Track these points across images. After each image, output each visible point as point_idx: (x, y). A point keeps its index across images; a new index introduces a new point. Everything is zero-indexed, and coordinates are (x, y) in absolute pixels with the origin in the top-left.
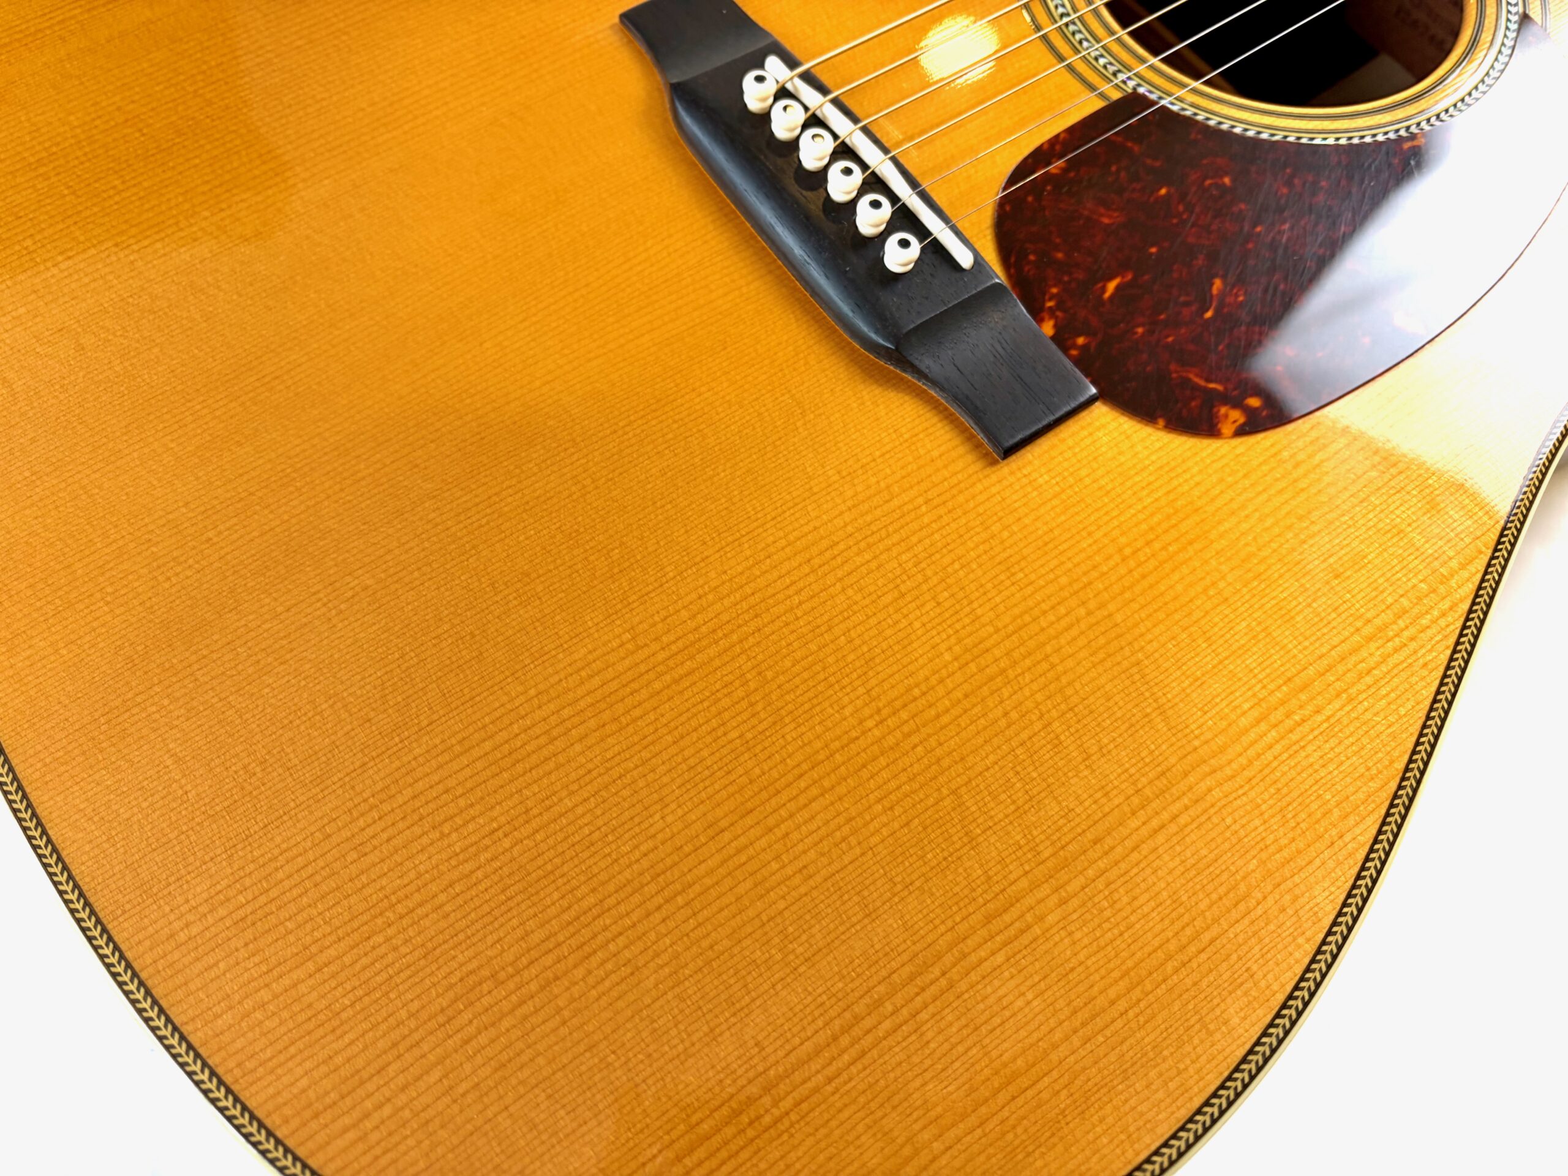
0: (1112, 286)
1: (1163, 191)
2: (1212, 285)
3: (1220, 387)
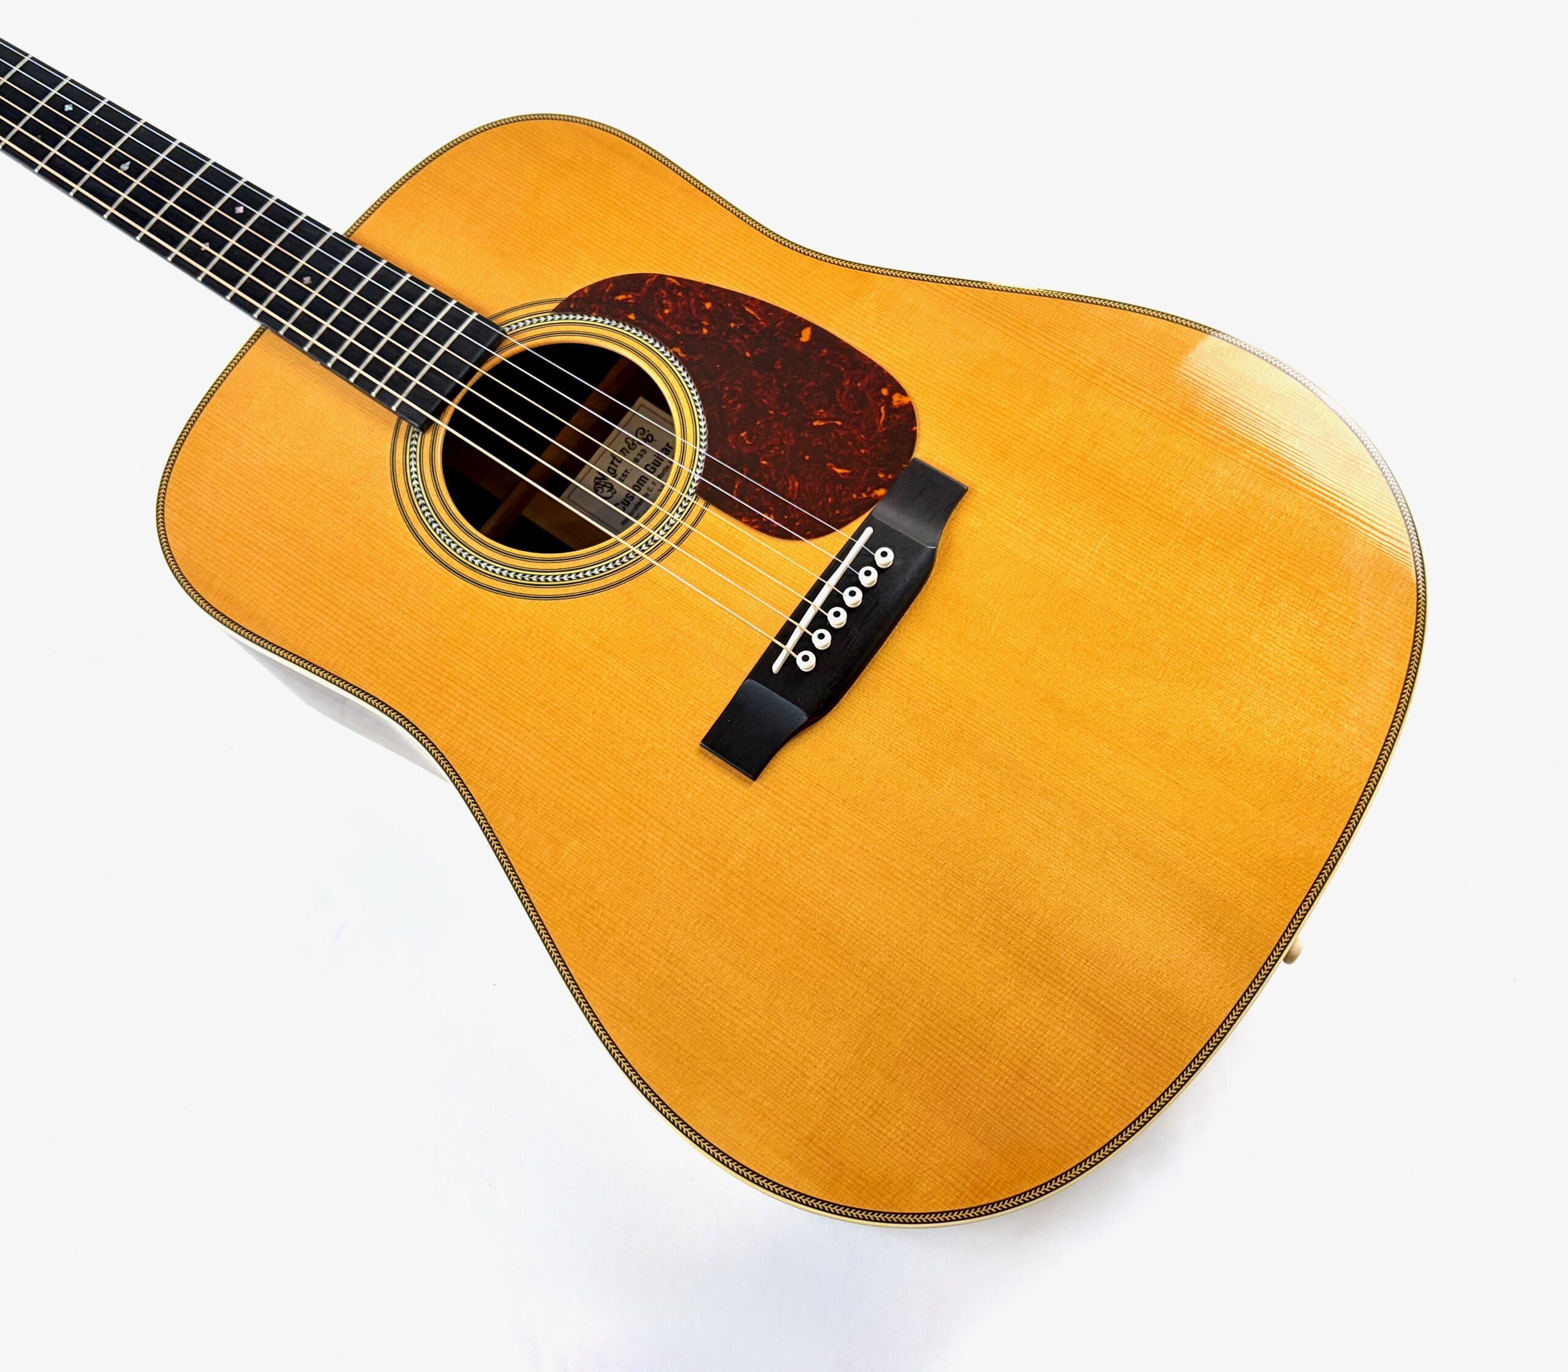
0: (840, 471)
2: (818, 427)
3: (883, 408)
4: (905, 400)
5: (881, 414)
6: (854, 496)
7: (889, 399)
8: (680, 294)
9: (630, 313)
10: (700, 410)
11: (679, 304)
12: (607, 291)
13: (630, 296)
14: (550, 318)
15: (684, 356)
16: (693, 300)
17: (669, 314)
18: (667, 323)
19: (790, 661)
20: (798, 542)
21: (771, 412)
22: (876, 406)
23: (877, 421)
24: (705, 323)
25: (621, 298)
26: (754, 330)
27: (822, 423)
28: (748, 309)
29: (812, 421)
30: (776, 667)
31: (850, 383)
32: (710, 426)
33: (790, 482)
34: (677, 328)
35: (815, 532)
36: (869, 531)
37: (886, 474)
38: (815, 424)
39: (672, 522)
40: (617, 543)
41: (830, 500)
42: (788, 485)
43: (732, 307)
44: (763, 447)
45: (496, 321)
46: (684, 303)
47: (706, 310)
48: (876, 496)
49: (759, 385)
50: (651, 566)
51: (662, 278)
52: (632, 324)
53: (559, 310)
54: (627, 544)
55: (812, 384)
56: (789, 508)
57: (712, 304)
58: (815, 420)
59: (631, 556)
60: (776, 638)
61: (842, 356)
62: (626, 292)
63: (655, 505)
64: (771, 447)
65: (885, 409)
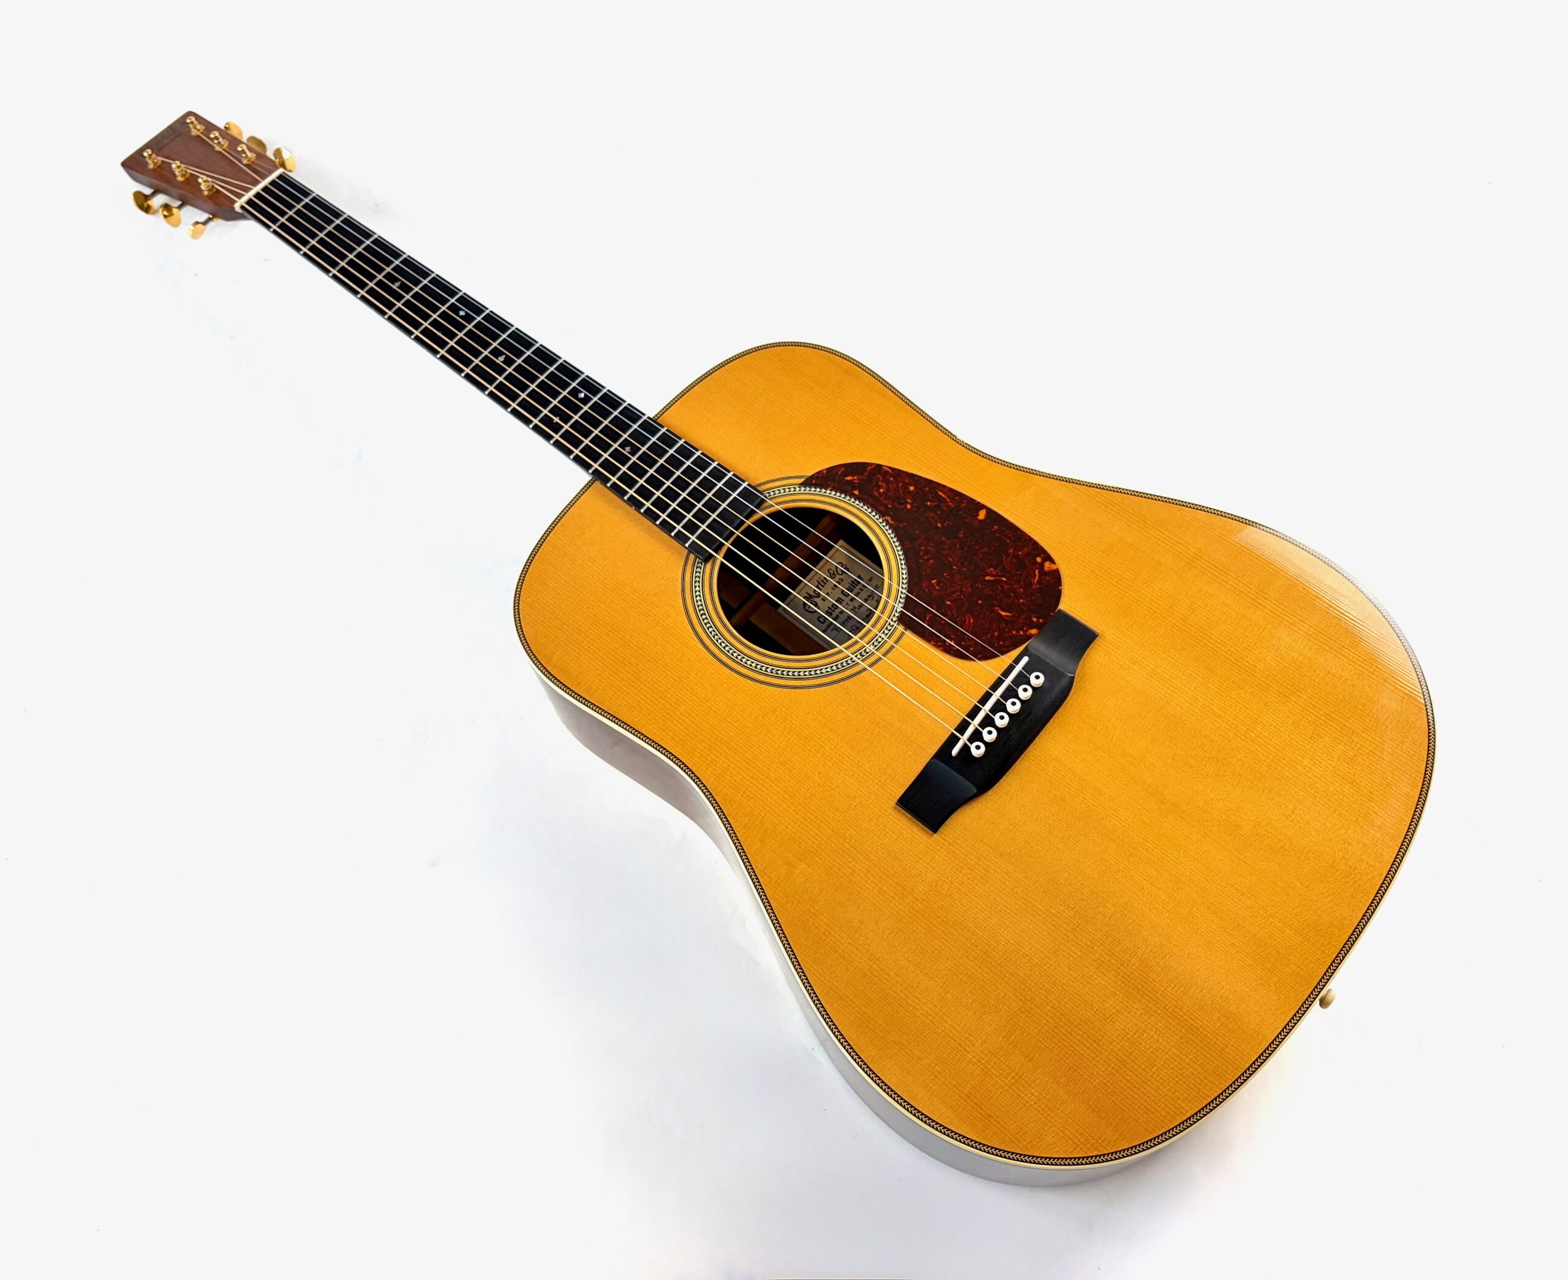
0: (1003, 613)
1: (948, 603)
2: (988, 581)
3: (1037, 572)
4: (1054, 567)
5: (1035, 576)
6: (1014, 632)
7: (1042, 565)
8: (892, 479)
9: (855, 490)
10: (903, 562)
11: (890, 486)
12: (840, 473)
13: (855, 478)
14: (798, 489)
15: (892, 523)
16: (900, 484)
17: (883, 492)
18: (881, 499)
19: (966, 749)
20: (972, 663)
21: (955, 567)
22: (1032, 569)
23: (1032, 580)
24: (909, 500)
25: (849, 478)
26: (944, 508)
27: (992, 578)
28: (940, 493)
29: (984, 576)
30: (955, 752)
31: (1014, 551)
32: (910, 573)
33: (967, 619)
34: (888, 503)
35: (985, 655)
36: (1025, 659)
37: (1038, 618)
38: (987, 578)
39: (880, 640)
40: (840, 651)
41: (996, 634)
42: (965, 621)
43: (929, 491)
44: (948, 592)
45: (759, 488)
46: (894, 485)
47: (910, 492)
48: (1031, 634)
49: (946, 547)
50: (865, 669)
51: (879, 466)
52: (856, 498)
53: (804, 484)
54: (847, 652)
55: (984, 550)
56: (966, 637)
57: (915, 488)
58: (987, 576)
59: (849, 662)
60: (955, 730)
61: (1008, 532)
62: (853, 474)
63: (868, 626)
64: (954, 592)
65: (1039, 572)
